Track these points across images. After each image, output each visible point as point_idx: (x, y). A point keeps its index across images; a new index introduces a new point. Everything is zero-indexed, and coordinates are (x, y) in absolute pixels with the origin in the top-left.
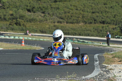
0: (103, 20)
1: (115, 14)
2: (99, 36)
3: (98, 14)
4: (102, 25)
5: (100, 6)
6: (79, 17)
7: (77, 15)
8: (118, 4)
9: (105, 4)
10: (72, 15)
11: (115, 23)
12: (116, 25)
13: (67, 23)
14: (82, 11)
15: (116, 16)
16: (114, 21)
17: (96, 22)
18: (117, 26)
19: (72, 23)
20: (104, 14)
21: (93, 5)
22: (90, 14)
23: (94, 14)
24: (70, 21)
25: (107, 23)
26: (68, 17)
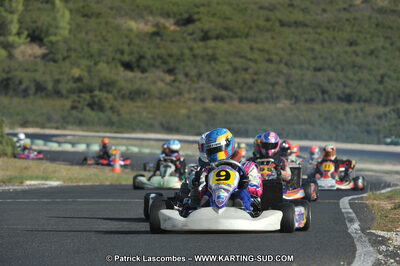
0: (347, 91)
1: (381, 72)
3: (331, 74)
4: (345, 106)
6: (274, 84)
7: (269, 79)
8: (392, 44)
9: (351, 44)
10: (255, 77)
11: (383, 99)
12: (386, 105)
13: (241, 100)
14: (286, 64)
15: (386, 79)
16: (381, 94)
17: (326, 97)
18: (388, 109)
19: (255, 101)
21: (317, 47)
22: (309, 74)
24: (250, 94)
25: (359, 101)
26: (245, 83)
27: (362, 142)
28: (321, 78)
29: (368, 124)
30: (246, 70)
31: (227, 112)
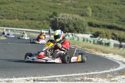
2: (30, 29)
5: (29, 8)
20: (32, 14)
23: (25, 14)
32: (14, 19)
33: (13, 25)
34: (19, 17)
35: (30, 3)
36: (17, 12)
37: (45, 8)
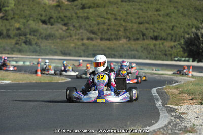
0: (155, 34)
1: (172, 24)
2: (150, 59)
3: (147, 26)
4: (154, 42)
5: (150, 13)
6: (118, 31)
7: (116, 28)
8: (178, 10)
9: (157, 11)
10: (109, 27)
11: (173, 38)
12: (175, 41)
13: (101, 39)
14: (124, 21)
15: (175, 28)
16: (172, 35)
17: (145, 37)
18: (176, 43)
19: (109, 39)
20: (157, 25)
21: (140, 12)
22: (136, 26)
23: (141, 26)
24: (106, 36)
25: (161, 39)
26: (103, 30)
27: (163, 60)
28: (142, 28)
29: (166, 51)
30: (104, 24)
31: (94, 45)
32: (118, 38)
33: (113, 53)
34: (128, 34)
35: (152, 3)
36: (124, 24)
37: (185, 11)
